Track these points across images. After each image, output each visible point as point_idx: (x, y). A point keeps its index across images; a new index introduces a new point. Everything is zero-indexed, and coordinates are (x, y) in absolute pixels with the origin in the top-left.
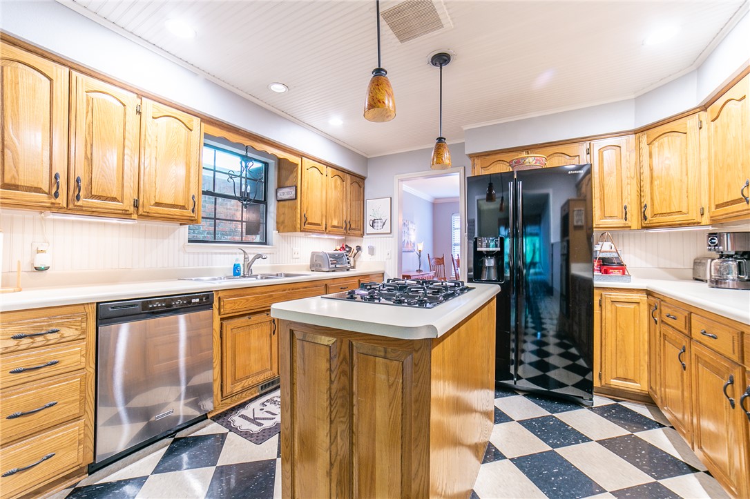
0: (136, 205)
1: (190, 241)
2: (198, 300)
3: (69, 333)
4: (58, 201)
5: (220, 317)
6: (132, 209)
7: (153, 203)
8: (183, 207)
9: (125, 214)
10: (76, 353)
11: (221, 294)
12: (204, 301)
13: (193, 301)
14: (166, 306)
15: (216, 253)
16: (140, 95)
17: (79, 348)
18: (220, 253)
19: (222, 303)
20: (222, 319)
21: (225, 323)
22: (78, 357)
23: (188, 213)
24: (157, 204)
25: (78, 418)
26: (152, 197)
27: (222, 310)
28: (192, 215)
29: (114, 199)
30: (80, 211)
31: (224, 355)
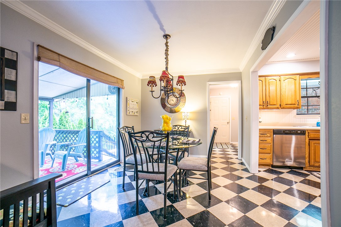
0: (280, 106)
1: (297, 114)
2: (300, 132)
3: (268, 135)
4: (264, 107)
5: (308, 138)
6: (279, 107)
7: (285, 104)
8: (294, 104)
9: (278, 108)
10: (269, 139)
11: (309, 131)
12: (303, 132)
13: (298, 132)
14: (290, 132)
15: (308, 118)
16: (280, 76)
17: (270, 138)
18: (310, 118)
19: (309, 134)
20: (309, 139)
21: (311, 141)
22: (270, 140)
23: (296, 106)
24: (286, 105)
25: (270, 154)
26: (285, 103)
27: (309, 136)
28: (298, 106)
29: (275, 105)
30: (268, 108)
31: (310, 151)
